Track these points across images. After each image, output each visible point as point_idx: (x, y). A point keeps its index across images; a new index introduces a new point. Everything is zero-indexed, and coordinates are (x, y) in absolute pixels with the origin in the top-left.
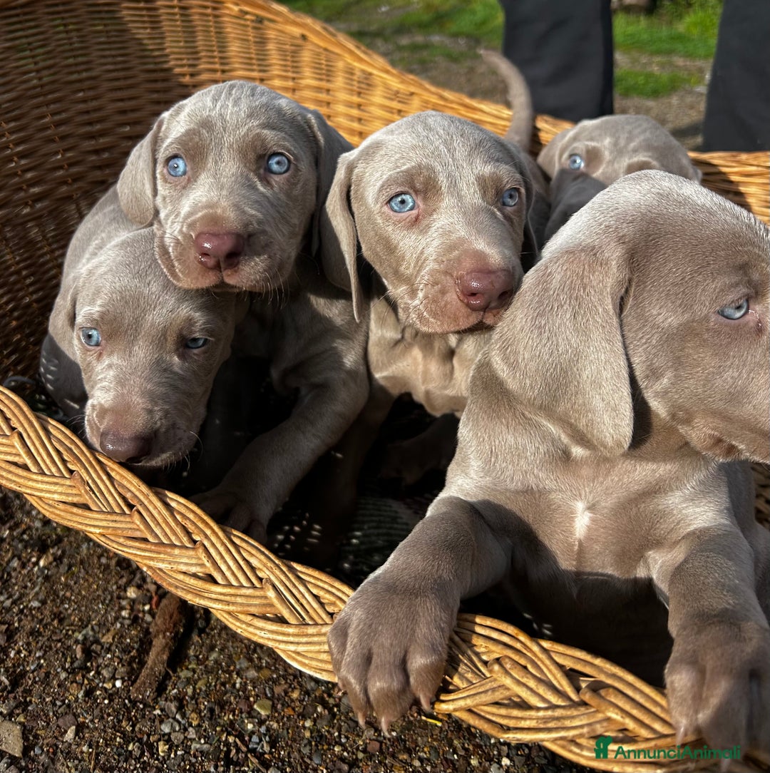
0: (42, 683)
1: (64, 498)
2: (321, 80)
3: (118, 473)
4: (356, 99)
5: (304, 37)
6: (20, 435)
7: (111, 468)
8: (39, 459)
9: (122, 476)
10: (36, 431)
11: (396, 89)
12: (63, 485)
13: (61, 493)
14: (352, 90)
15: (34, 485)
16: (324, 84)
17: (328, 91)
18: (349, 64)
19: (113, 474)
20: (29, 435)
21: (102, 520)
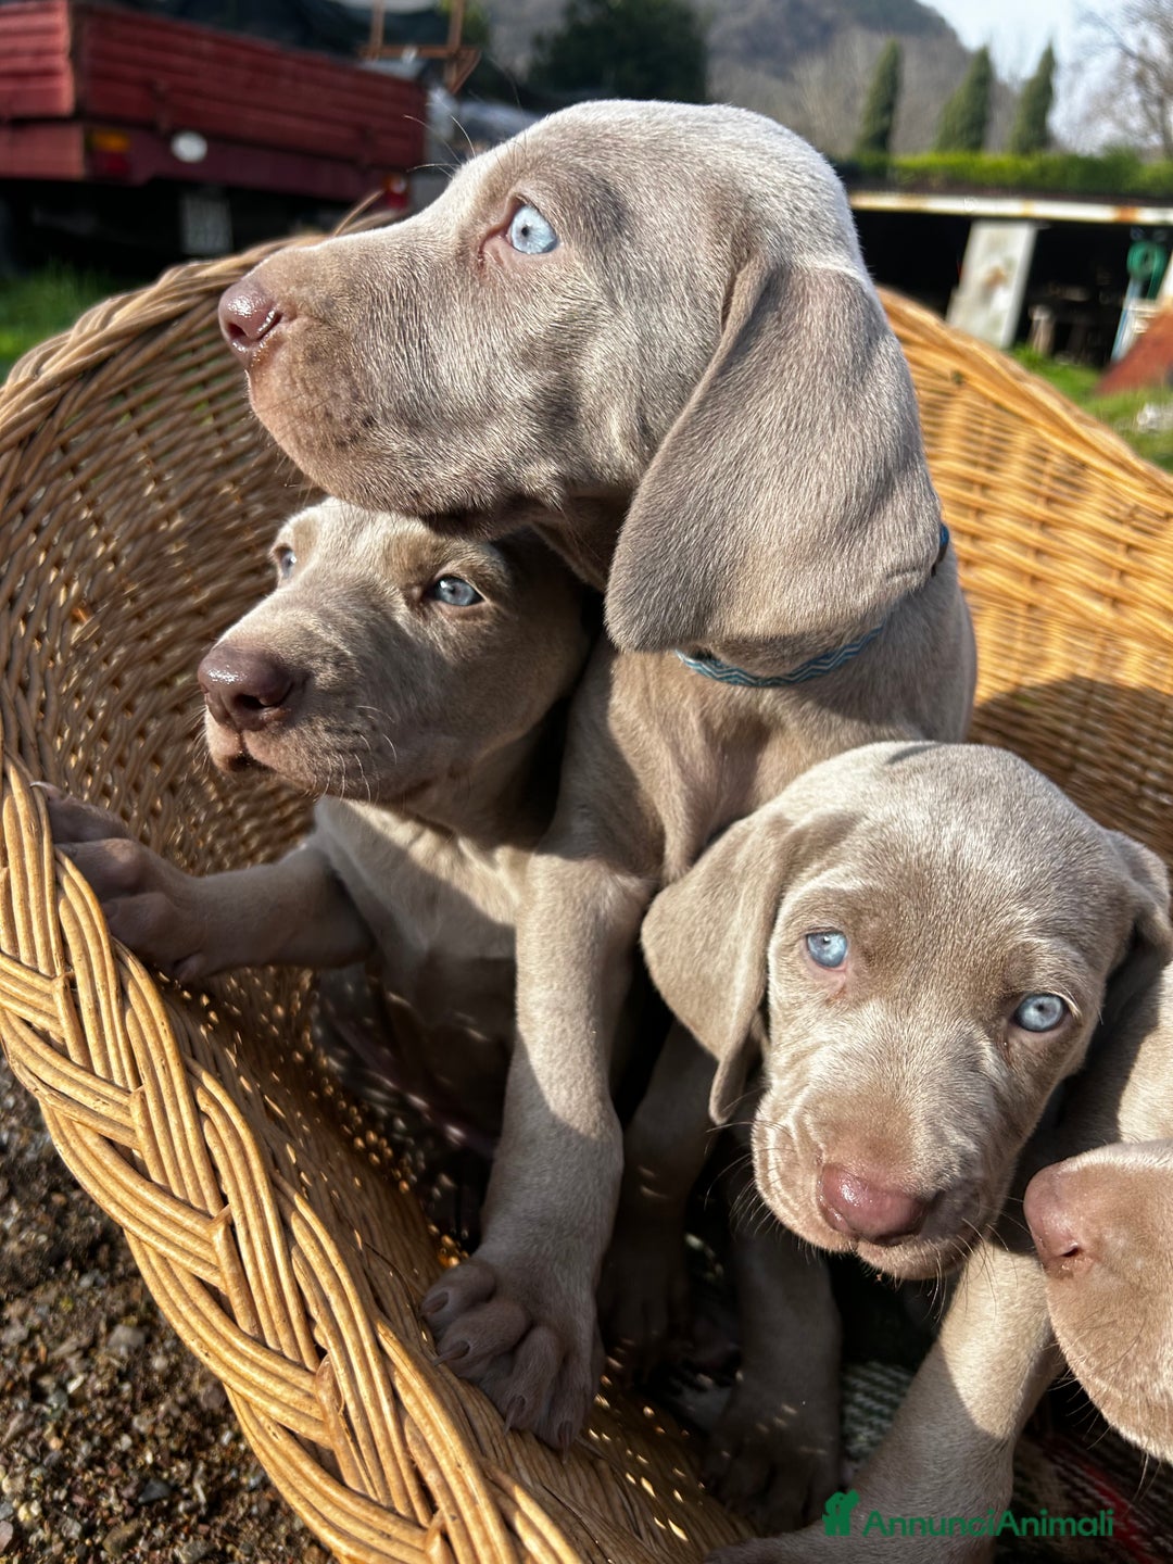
0: (261, 1523)
1: (290, 1421)
2: (975, 464)
3: (418, 1402)
4: (1040, 510)
5: (959, 378)
6: (231, 1228)
7: (405, 1381)
8: (258, 1300)
9: (426, 1415)
10: (265, 1229)
11: (1132, 502)
12: (295, 1387)
13: (286, 1406)
14: (1036, 493)
15: (236, 1362)
16: (980, 474)
17: (985, 487)
18: (1043, 440)
19: (407, 1400)
20: (248, 1233)
21: (358, 1521)
